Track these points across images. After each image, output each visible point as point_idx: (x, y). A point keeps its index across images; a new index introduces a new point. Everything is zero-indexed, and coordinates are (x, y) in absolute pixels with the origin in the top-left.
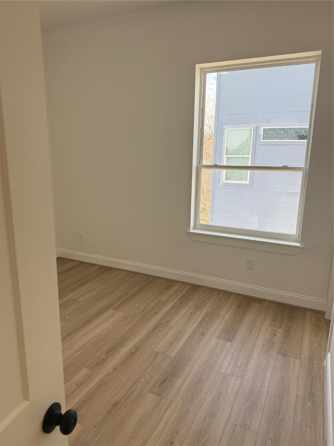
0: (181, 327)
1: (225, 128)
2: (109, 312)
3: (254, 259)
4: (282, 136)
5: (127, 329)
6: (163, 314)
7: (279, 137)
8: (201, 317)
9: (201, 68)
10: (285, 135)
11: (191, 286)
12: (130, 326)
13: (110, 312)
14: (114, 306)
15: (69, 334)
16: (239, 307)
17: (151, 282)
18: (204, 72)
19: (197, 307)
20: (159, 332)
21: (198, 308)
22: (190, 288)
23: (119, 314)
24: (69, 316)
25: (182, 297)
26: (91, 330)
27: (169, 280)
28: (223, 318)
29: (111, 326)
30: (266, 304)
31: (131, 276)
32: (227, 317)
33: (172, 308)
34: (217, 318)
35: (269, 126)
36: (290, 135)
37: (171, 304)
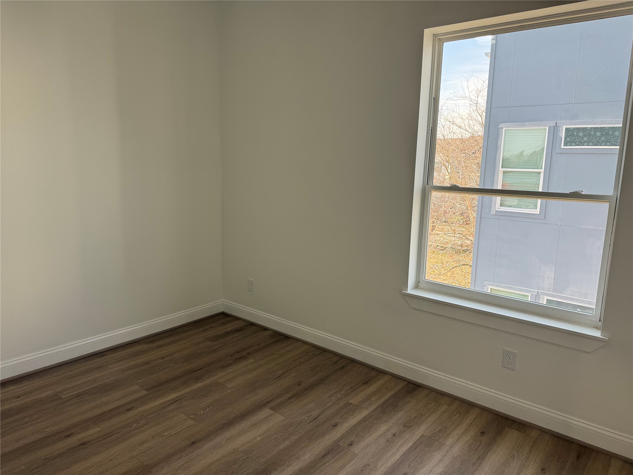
0: (370, 459)
1: (502, 128)
2: (264, 412)
3: (516, 352)
4: (598, 139)
5: (281, 448)
6: (347, 430)
7: (592, 142)
8: (411, 444)
9: (434, 35)
10: (603, 139)
11: (406, 383)
12: (287, 443)
13: (266, 412)
14: (273, 404)
15: (193, 443)
16: (483, 433)
17: (343, 368)
18: (439, 41)
19: (408, 424)
20: (331, 461)
21: (408, 426)
22: (404, 386)
23: (278, 419)
24: (204, 410)
25: (387, 401)
26: (228, 439)
27: (373, 368)
28: (447, 451)
29: (259, 439)
30: (534, 434)
31: (314, 354)
32: (456, 450)
33: (365, 419)
34: (437, 449)
35: (576, 124)
36: (613, 138)
37: (365, 413)
